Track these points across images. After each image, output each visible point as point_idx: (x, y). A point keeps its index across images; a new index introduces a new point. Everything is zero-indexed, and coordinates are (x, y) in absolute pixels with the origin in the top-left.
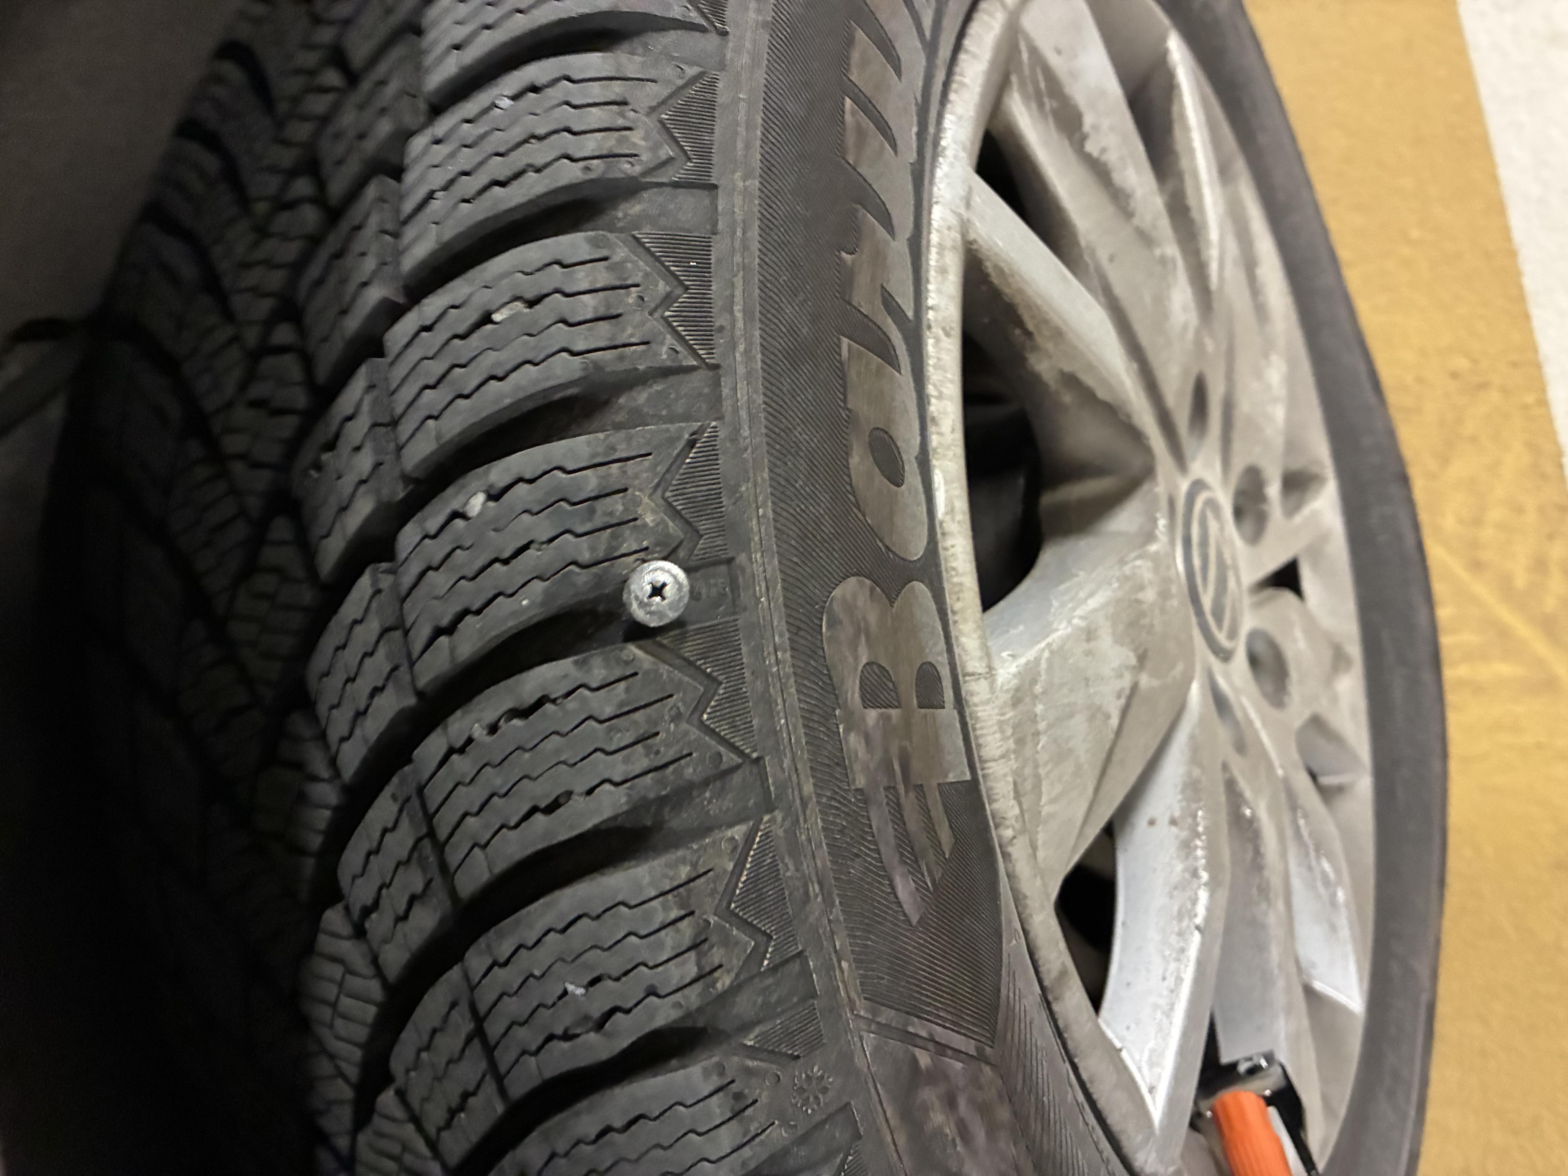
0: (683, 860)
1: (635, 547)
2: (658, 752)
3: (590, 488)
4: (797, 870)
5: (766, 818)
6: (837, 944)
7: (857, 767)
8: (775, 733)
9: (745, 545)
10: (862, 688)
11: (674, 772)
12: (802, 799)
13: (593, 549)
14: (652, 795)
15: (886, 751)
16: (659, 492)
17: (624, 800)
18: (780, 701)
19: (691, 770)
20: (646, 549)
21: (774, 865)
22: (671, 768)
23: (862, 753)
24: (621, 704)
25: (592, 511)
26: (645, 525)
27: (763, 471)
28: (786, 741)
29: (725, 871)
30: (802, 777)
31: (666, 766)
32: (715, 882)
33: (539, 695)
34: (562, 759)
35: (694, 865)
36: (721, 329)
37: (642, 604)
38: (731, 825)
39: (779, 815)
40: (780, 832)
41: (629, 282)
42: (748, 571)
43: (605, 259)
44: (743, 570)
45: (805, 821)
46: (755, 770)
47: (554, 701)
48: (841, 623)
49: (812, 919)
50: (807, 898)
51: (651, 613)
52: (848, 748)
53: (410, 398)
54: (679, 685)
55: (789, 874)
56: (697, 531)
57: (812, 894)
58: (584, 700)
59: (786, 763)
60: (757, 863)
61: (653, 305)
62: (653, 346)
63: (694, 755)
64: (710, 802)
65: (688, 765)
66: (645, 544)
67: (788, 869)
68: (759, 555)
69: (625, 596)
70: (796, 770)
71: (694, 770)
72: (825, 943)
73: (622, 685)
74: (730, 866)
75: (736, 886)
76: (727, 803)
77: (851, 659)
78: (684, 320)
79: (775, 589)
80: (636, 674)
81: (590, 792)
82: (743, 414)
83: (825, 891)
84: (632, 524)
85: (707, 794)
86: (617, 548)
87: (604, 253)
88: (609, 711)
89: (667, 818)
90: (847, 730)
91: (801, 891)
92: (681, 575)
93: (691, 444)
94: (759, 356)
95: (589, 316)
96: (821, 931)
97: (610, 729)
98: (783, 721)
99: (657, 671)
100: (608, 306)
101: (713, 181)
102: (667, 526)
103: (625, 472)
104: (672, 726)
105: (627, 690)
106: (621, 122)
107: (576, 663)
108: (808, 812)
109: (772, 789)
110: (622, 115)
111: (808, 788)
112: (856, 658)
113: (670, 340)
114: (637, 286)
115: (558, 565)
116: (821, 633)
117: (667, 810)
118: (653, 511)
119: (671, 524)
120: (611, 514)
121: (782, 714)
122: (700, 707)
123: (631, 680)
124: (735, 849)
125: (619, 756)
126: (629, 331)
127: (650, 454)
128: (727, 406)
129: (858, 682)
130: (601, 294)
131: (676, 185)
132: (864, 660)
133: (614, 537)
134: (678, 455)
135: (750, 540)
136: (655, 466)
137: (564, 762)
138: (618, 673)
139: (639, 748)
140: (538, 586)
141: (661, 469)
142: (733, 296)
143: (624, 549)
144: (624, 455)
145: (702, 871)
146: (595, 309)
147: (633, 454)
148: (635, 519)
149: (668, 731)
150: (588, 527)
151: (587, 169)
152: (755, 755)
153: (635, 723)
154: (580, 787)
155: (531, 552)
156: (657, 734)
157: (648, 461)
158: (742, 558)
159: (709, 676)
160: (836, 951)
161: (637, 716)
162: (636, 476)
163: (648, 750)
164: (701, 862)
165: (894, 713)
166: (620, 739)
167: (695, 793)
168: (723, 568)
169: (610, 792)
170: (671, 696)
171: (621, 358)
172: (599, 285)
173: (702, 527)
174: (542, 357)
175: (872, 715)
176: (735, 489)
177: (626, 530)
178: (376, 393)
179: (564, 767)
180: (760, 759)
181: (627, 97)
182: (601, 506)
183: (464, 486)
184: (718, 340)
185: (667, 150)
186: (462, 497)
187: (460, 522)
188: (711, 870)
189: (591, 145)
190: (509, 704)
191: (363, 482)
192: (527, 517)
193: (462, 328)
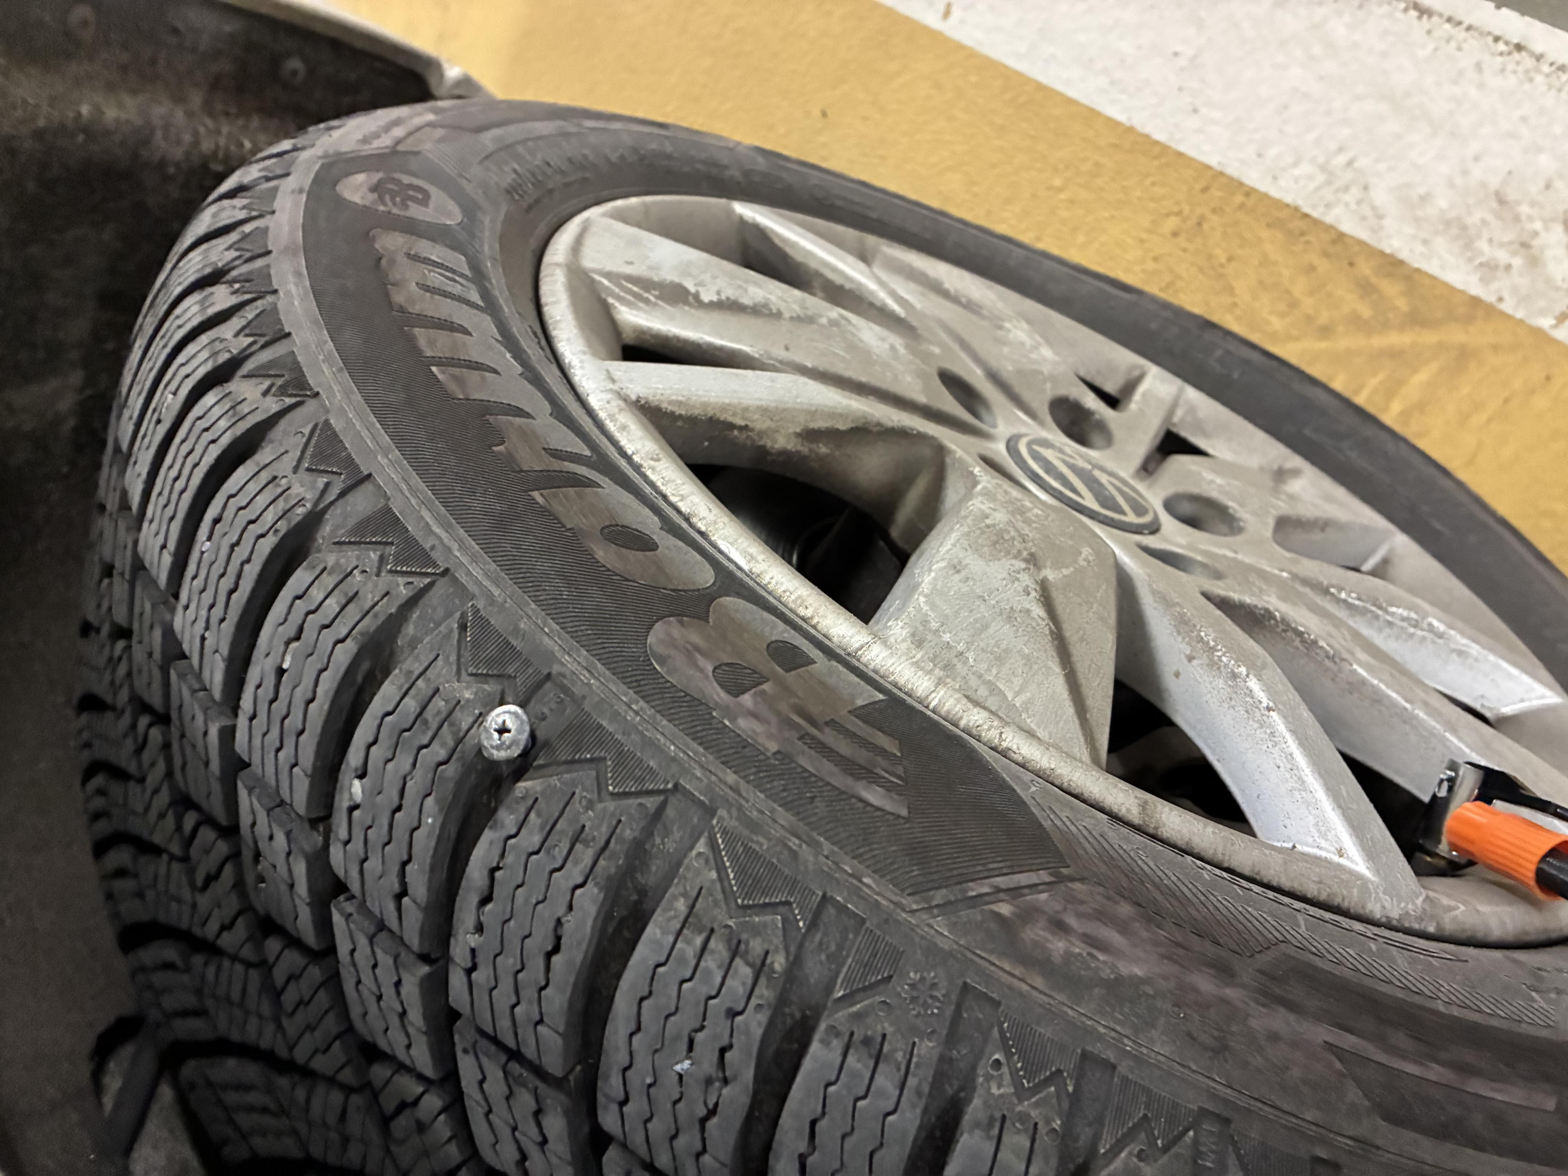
0: (675, 898)
1: (471, 720)
2: (594, 839)
3: (413, 709)
4: (769, 840)
5: (714, 822)
6: (847, 868)
7: (761, 739)
8: (674, 759)
9: (551, 657)
10: (722, 687)
11: (616, 842)
12: (731, 788)
13: (443, 745)
14: (613, 870)
15: (778, 714)
16: (463, 673)
17: (596, 890)
18: (659, 737)
19: (628, 832)
20: (481, 714)
21: (747, 849)
22: (613, 841)
23: (758, 727)
24: (542, 828)
25: (426, 722)
26: (468, 700)
27: (529, 604)
28: (686, 758)
29: (713, 881)
30: (720, 774)
31: (608, 842)
32: (711, 895)
33: (486, 873)
34: (534, 901)
35: (685, 895)
36: (433, 548)
37: (498, 748)
38: (692, 848)
39: (722, 812)
40: (734, 823)
41: (349, 570)
42: (568, 673)
43: (325, 569)
44: (561, 674)
45: (747, 801)
46: (679, 796)
47: (498, 868)
48: (669, 657)
49: (811, 867)
50: (794, 855)
51: (509, 747)
52: (743, 731)
53: (273, 770)
54: (574, 783)
55: (765, 847)
56: (510, 676)
57: (794, 848)
58: (514, 847)
59: (698, 773)
60: (734, 859)
61: (375, 570)
62: (393, 592)
63: (623, 819)
64: (663, 844)
65: (623, 830)
66: (477, 712)
67: (761, 845)
68: (567, 657)
69: (485, 754)
70: (710, 772)
71: (632, 829)
72: (837, 875)
73: (533, 815)
74: (714, 875)
75: (731, 886)
76: (677, 835)
77: (698, 674)
78: (404, 562)
79: (596, 668)
80: (536, 799)
81: (570, 908)
82: (486, 583)
83: (804, 838)
84: (458, 708)
85: (658, 840)
86: (459, 730)
87: (321, 567)
88: (537, 839)
89: (643, 882)
90: (733, 720)
91: (786, 852)
92: (513, 708)
93: (463, 627)
94: (473, 543)
95: (338, 610)
96: (826, 869)
97: (548, 852)
98: (672, 748)
99: (549, 786)
100: (346, 594)
101: (366, 473)
102: (485, 690)
103: (429, 680)
104: (590, 812)
105: (539, 815)
106: (280, 490)
107: (491, 828)
108: (744, 794)
109: (702, 798)
110: (278, 485)
111: (731, 778)
112: (702, 670)
113: (401, 580)
114: (357, 567)
115: (430, 776)
116: (658, 673)
117: (638, 875)
118: (467, 688)
119: (486, 687)
120: (439, 713)
121: (668, 744)
122: (603, 785)
123: (536, 806)
124: (707, 861)
125: (569, 865)
126: (370, 596)
127: (438, 655)
128: (472, 587)
129: (715, 684)
130: (336, 592)
131: (342, 494)
132: (710, 668)
133: (452, 725)
134: (459, 641)
135: (552, 653)
136: (447, 659)
137: (538, 903)
138: (522, 810)
139: (578, 846)
140: (430, 801)
141: (453, 658)
142: (427, 523)
143: (464, 726)
144: (421, 669)
145: (694, 894)
146: (337, 602)
147: (426, 664)
148: (459, 702)
149: (589, 819)
150: (430, 734)
151: (276, 531)
152: (670, 786)
153: (562, 832)
154: (561, 911)
155: (409, 784)
156: (584, 827)
157: (440, 662)
158: (556, 669)
159: (592, 760)
160: (851, 875)
161: (559, 826)
162: (439, 675)
163: (586, 844)
164: (688, 888)
165: (766, 687)
166: (560, 852)
167: (648, 846)
168: (548, 685)
169: (582, 895)
170: (574, 794)
171: (376, 616)
172: (330, 587)
173: (510, 671)
174: (326, 660)
175: (747, 699)
176: (516, 631)
177: (457, 714)
178: (257, 790)
179: (540, 906)
180: (676, 786)
181: (275, 474)
182: (429, 714)
183: (342, 787)
184: (435, 555)
185: (321, 481)
186: (346, 796)
187: (356, 813)
188: (701, 889)
189: (269, 517)
190: (475, 900)
191: (289, 854)
192: (390, 766)
193: (271, 695)
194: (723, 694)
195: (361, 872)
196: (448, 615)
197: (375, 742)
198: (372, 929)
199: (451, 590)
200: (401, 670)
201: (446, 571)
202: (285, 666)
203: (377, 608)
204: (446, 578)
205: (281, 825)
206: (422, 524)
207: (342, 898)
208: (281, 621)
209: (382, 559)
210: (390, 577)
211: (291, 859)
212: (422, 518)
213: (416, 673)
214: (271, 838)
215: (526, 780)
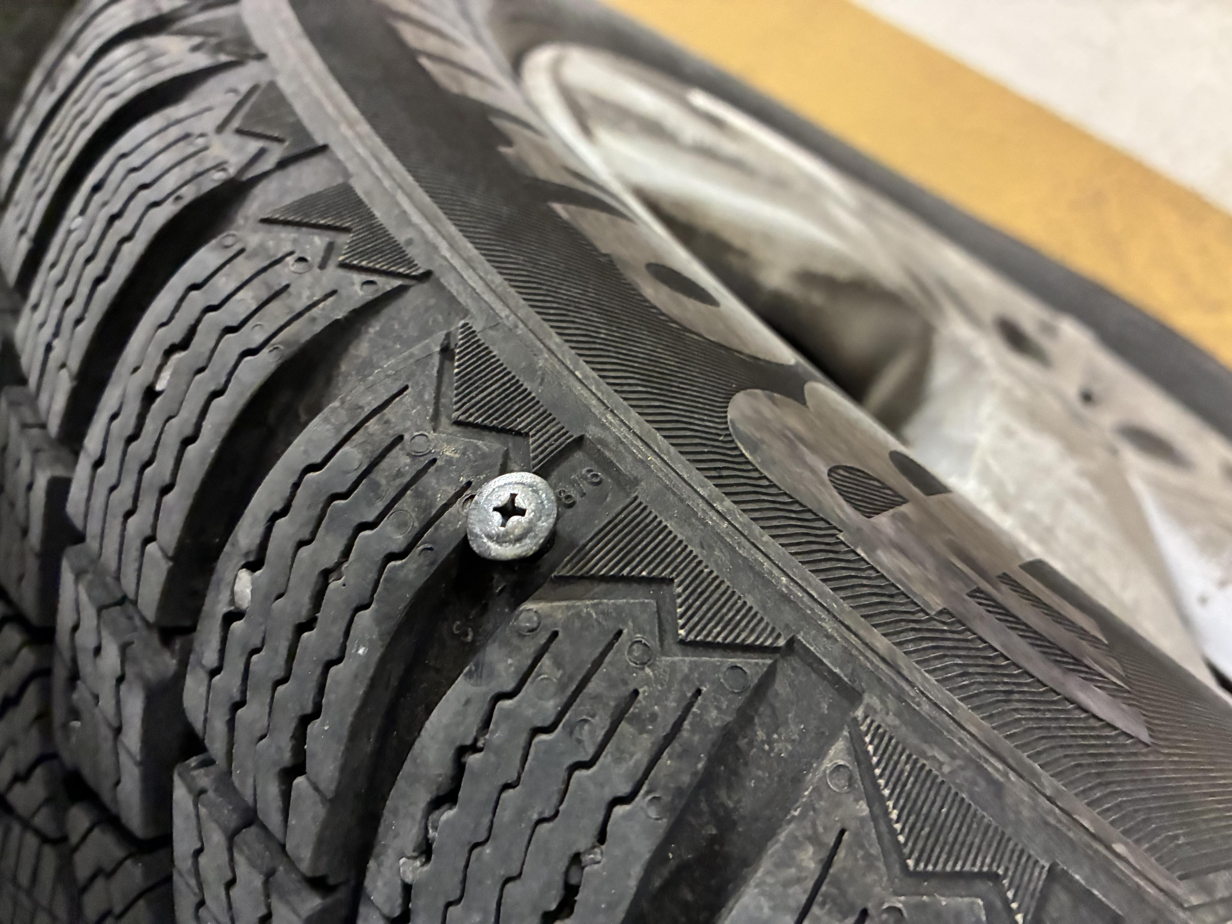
0: (795, 843)
1: (451, 491)
2: (654, 717)
3: (356, 465)
4: (953, 757)
5: (859, 713)
6: (1086, 824)
7: (917, 588)
8: (785, 598)
9: (586, 414)
10: (848, 500)
11: (693, 731)
12: (883, 660)
13: (401, 525)
14: (686, 779)
16: (444, 420)
17: (653, 813)
18: (761, 558)
19: (714, 713)
20: (469, 484)
21: (918, 770)
22: (686, 725)
23: (909, 568)
24: (562, 686)
25: (375, 486)
26: (450, 461)
28: (806, 598)
29: (862, 820)
30: (861, 633)
31: (677, 726)
32: (862, 846)
33: (450, 753)
34: (535, 817)
35: (815, 840)
37: (499, 539)
38: (821, 754)
39: (871, 699)
40: (891, 719)
41: (280, 255)
42: (610, 439)
43: (242, 251)
44: (601, 441)
45: (912, 685)
46: (795, 661)
47: (474, 748)
48: (763, 442)
49: (1026, 813)
50: (998, 789)
51: (519, 539)
54: (620, 614)
55: (946, 769)
56: (519, 433)
57: (997, 776)
58: (508, 714)
59: (829, 626)
60: (897, 783)
61: (318, 260)
62: (343, 292)
63: (704, 689)
64: (770, 742)
65: (704, 708)
66: (463, 480)
67: (941, 764)
68: (609, 417)
70: (848, 628)
71: (718, 708)
72: (1071, 834)
73: (546, 661)
74: (863, 808)
75: (894, 833)
76: (794, 730)
77: (807, 474)
78: (363, 255)
79: (655, 440)
80: (555, 634)
81: (602, 837)
83: (1010, 761)
84: (432, 469)
85: (761, 734)
86: (431, 506)
87: (237, 248)
88: (551, 706)
89: (731, 805)
90: (871, 550)
91: (982, 783)
92: (529, 477)
93: (446, 351)
95: (254, 307)
96: (1053, 821)
97: (570, 730)
98: (784, 579)
99: (578, 615)
100: (268, 286)
101: (320, 142)
102: (477, 447)
103: (387, 422)
104: (648, 670)
105: (558, 664)
106: (191, 150)
107: (470, 675)
108: (906, 672)
109: (837, 670)
110: (191, 144)
111: (882, 643)
112: (813, 471)
113: (358, 278)
114: (291, 253)
115: (372, 576)
116: (748, 462)
117: (722, 794)
118: (448, 442)
119: (480, 443)
120: (399, 474)
121: (776, 572)
122: (667, 627)
123: (553, 646)
124: (851, 781)
125: (605, 759)
126: (306, 293)
127: (406, 388)
128: (464, 299)
129: (835, 493)
130: (255, 282)
131: (282, 164)
132: (824, 470)
133: (418, 495)
135: (587, 407)
136: (420, 395)
137: (541, 821)
138: (530, 648)
139: (624, 727)
140: (365, 617)
141: (429, 396)
142: (404, 212)
143: (440, 500)
144: (375, 405)
145: (832, 842)
146: (253, 298)
147: (385, 398)
148: (434, 461)
149: (647, 681)
150: (380, 506)
152: (781, 642)
153: (597, 698)
154: (582, 843)
155: (333, 585)
156: (636, 693)
157: (407, 398)
158: (592, 432)
159: (649, 581)
160: (1093, 836)
161: (592, 687)
162: (405, 416)
163: (639, 722)
164: (821, 830)
165: (904, 508)
166: (592, 732)
167: (742, 743)
168: (578, 455)
169: (627, 816)
170: (620, 633)
171: (313, 320)
172: (247, 277)
173: (521, 425)
174: (223, 380)
175: (883, 520)
176: (531, 370)
177: (430, 479)
178: (89, 577)
179: (545, 827)
180: (792, 642)
181: (189, 130)
182: (380, 475)
183: (220, 581)
184: (412, 252)
185: (253, 146)
186: (225, 596)
187: (237, 625)
188: (842, 832)
189: (170, 182)
190: (424, 798)
191: (120, 680)
192: (304, 551)
193: (129, 430)
194: (849, 509)
195: (231, 724)
196: (426, 333)
197: (284, 512)
198: (233, 821)
199: (432, 302)
200: (343, 402)
201: (427, 275)
202: (159, 387)
203: (315, 311)
204: (426, 286)
205: (115, 633)
206: (396, 211)
207: (193, 762)
208: (164, 320)
209: (330, 248)
210: (341, 272)
211: (123, 687)
212: (397, 204)
213: (367, 410)
214: (98, 651)
215: (540, 599)
